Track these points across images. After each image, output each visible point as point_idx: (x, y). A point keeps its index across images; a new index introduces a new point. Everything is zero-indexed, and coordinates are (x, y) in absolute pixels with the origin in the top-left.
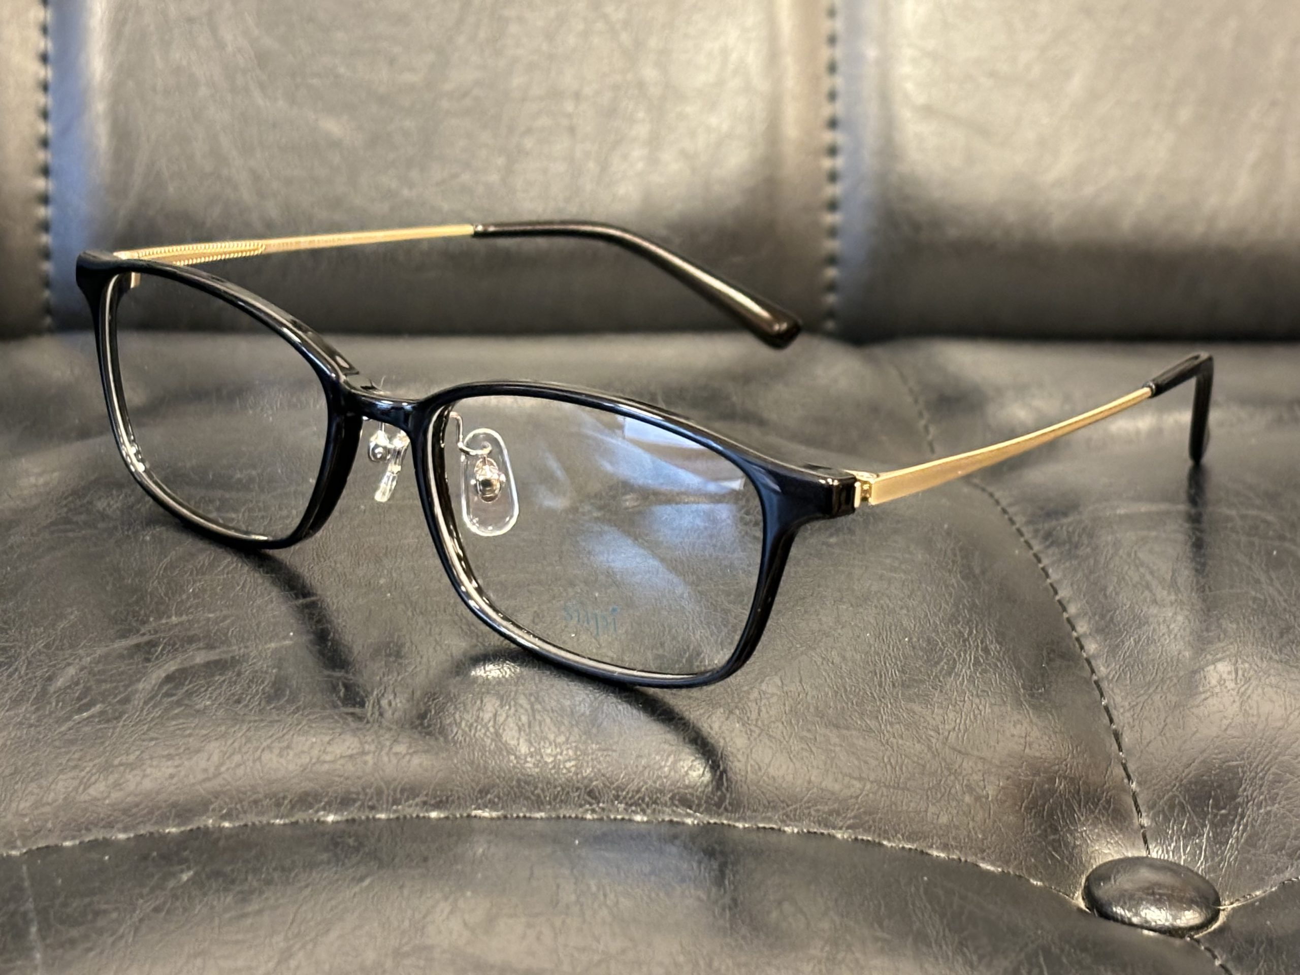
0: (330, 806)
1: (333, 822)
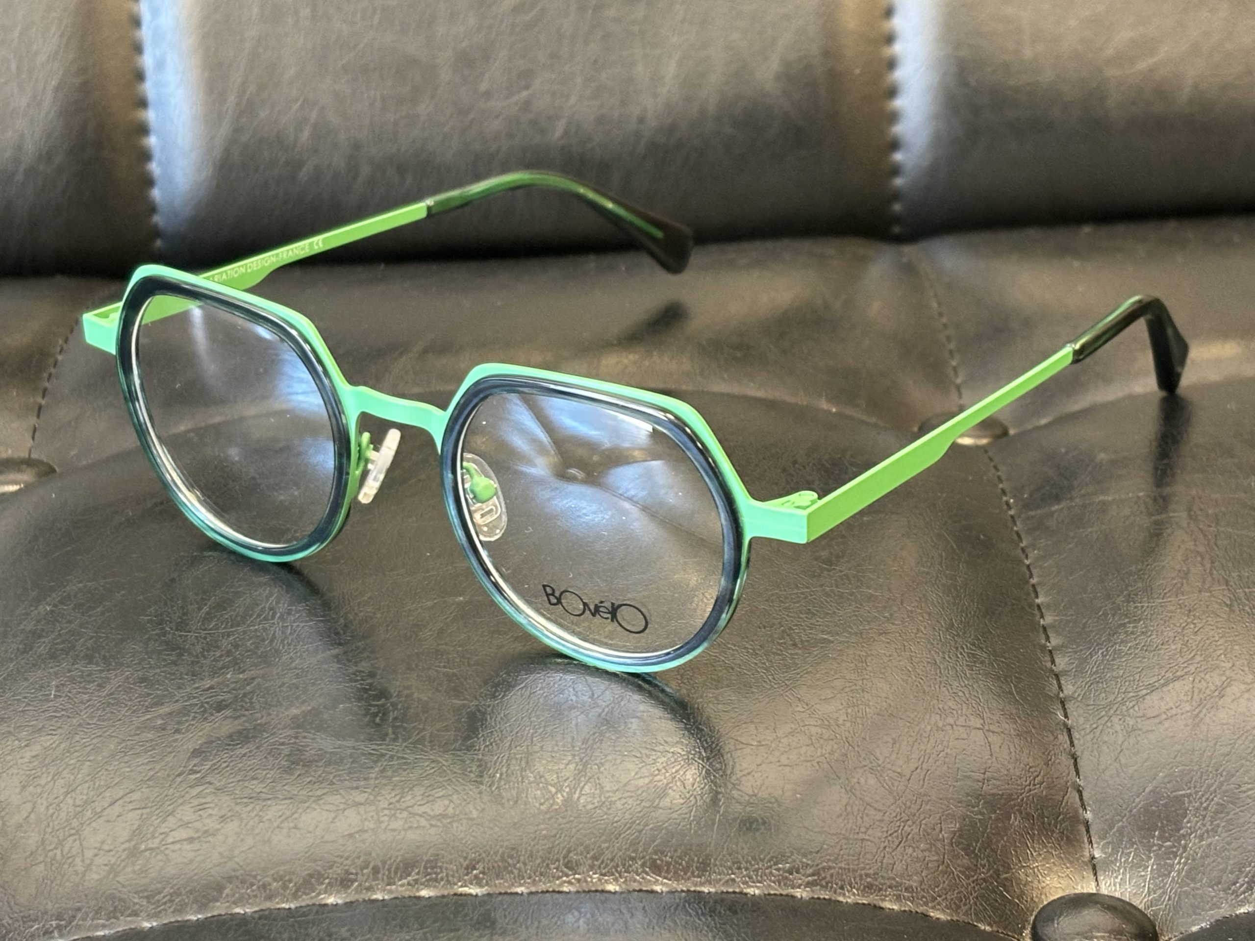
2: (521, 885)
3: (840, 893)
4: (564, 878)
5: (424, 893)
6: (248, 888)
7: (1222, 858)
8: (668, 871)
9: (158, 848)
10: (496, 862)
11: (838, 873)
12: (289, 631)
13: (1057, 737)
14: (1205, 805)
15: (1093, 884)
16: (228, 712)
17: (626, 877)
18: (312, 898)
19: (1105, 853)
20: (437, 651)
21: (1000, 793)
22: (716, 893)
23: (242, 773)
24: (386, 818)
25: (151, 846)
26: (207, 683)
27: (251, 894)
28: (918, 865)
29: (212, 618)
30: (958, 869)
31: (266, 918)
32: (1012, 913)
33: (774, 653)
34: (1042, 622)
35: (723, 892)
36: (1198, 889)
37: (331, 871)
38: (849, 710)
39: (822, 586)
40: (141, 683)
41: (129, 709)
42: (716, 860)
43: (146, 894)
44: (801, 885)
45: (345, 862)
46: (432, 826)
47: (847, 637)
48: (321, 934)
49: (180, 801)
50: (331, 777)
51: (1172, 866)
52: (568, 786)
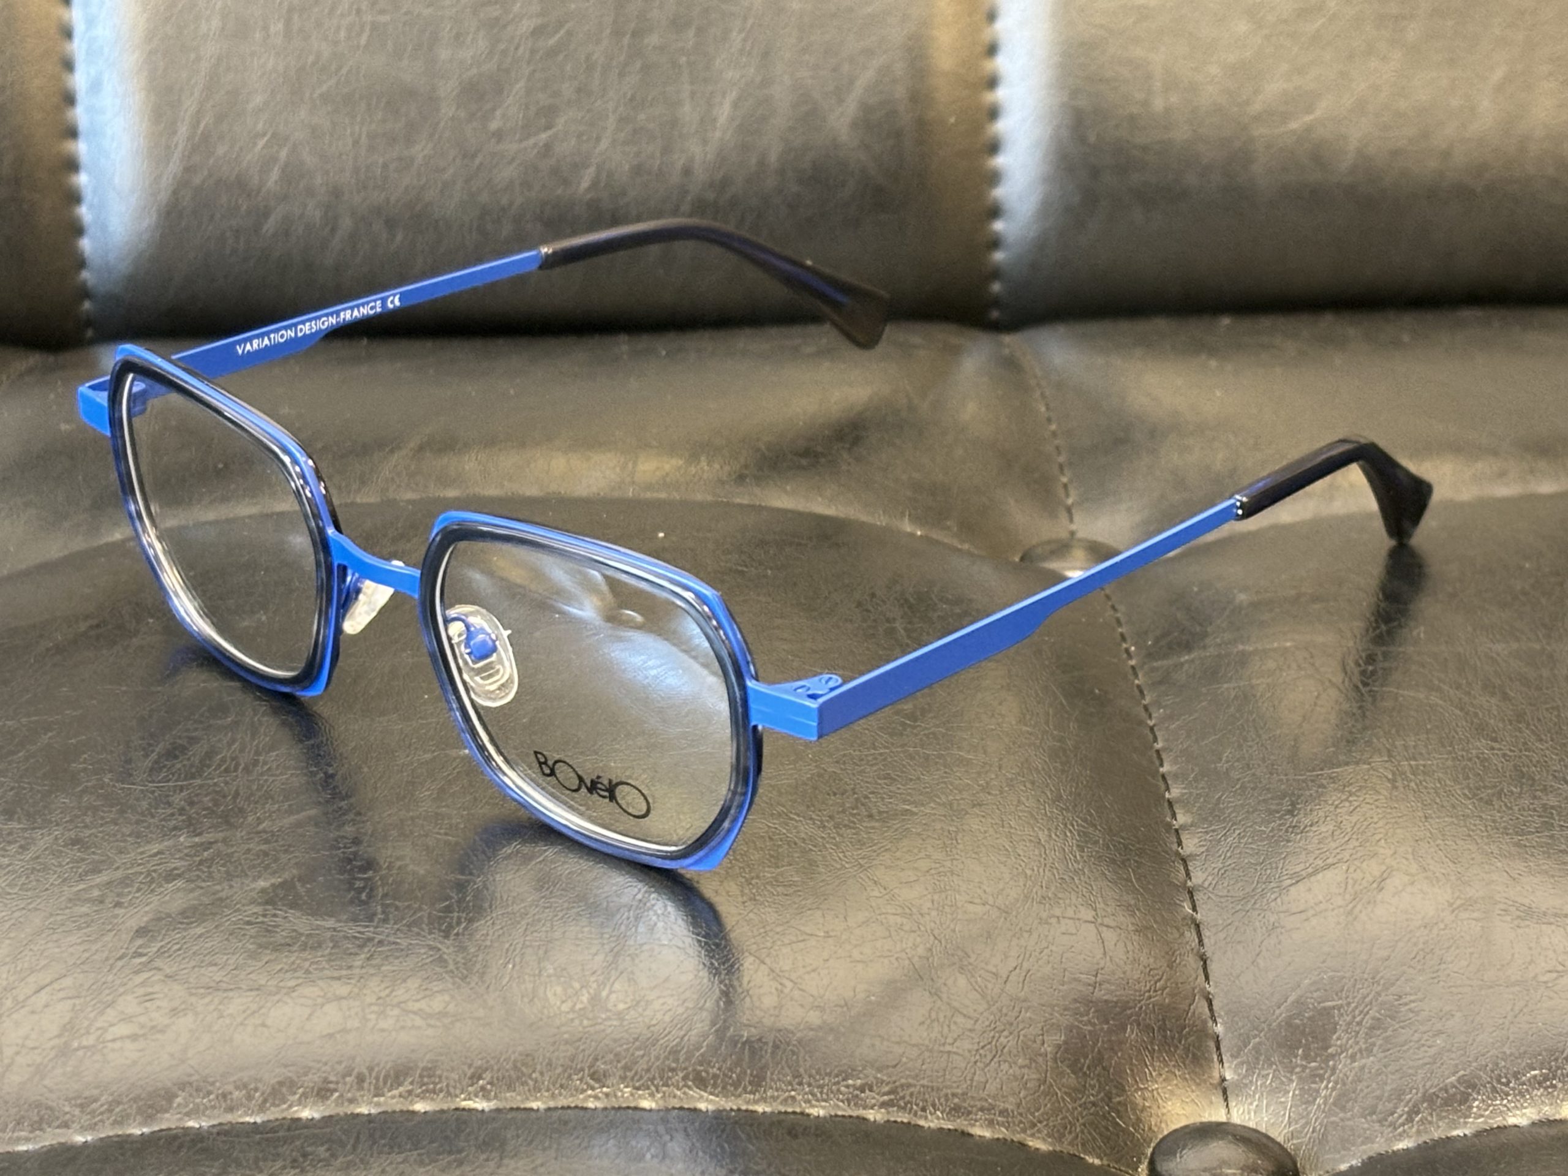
0: (307, 1098)
1: (307, 1119)
2: (537, 1099)
3: (921, 1117)
4: (590, 1092)
5: (420, 1107)
6: (203, 1098)
7: (1378, 1084)
8: (715, 1086)
9: (93, 1046)
10: (507, 1071)
11: (919, 1092)
12: (255, 787)
13: (1182, 934)
14: (1358, 1019)
15: (1223, 1111)
16: (179, 883)
17: (664, 1093)
18: (283, 1111)
19: (1239, 1075)
20: (437, 814)
21: (1115, 999)
22: (772, 1113)
23: (197, 958)
24: (373, 1016)
25: (85, 1043)
26: (155, 848)
27: (208, 1104)
28: (1015, 1084)
29: (161, 769)
30: (1063, 1089)
31: (226, 1133)
32: (1126, 1144)
33: (845, 826)
34: (1167, 795)
35: (780, 1113)
36: (1349, 1119)
37: (306, 1078)
38: (936, 897)
39: (903, 746)
40: (73, 844)
41: (59, 877)
42: (772, 1074)
43: (79, 1102)
44: (875, 1105)
45: (324, 1069)
46: (429, 1025)
47: (933, 809)
48: (294, 1154)
49: (121, 990)
50: (307, 964)
51: (1317, 1091)
52: (596, 981)
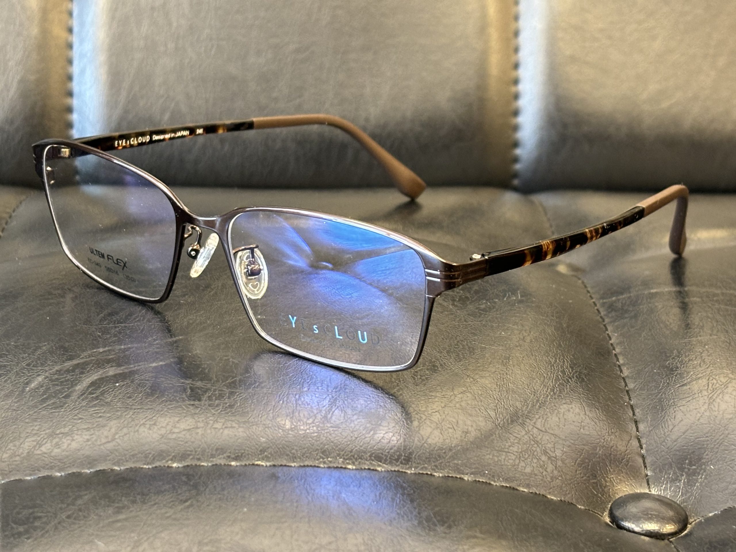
0: (175, 458)
1: (176, 467)
2: (294, 462)
3: (492, 480)
4: (321, 460)
5: (233, 463)
8: (386, 460)
9: (67, 433)
10: (279, 449)
13: (624, 409)
14: (717, 446)
15: (647, 489)
17: (359, 462)
18: (163, 463)
19: (655, 473)
22: (415, 473)
23: (122, 395)
24: (211, 422)
26: (101, 350)
27: (125, 460)
29: (106, 320)
31: (134, 471)
32: (597, 502)
34: (614, 352)
35: (419, 473)
37: (176, 449)
40: (60, 349)
44: (468, 473)
45: (185, 445)
48: (169, 479)
50: (177, 398)
51: (697, 480)
52: (325, 410)
